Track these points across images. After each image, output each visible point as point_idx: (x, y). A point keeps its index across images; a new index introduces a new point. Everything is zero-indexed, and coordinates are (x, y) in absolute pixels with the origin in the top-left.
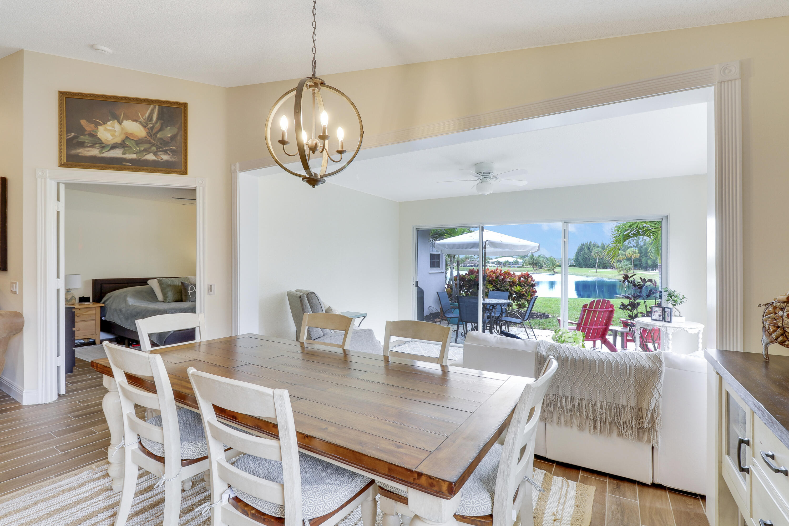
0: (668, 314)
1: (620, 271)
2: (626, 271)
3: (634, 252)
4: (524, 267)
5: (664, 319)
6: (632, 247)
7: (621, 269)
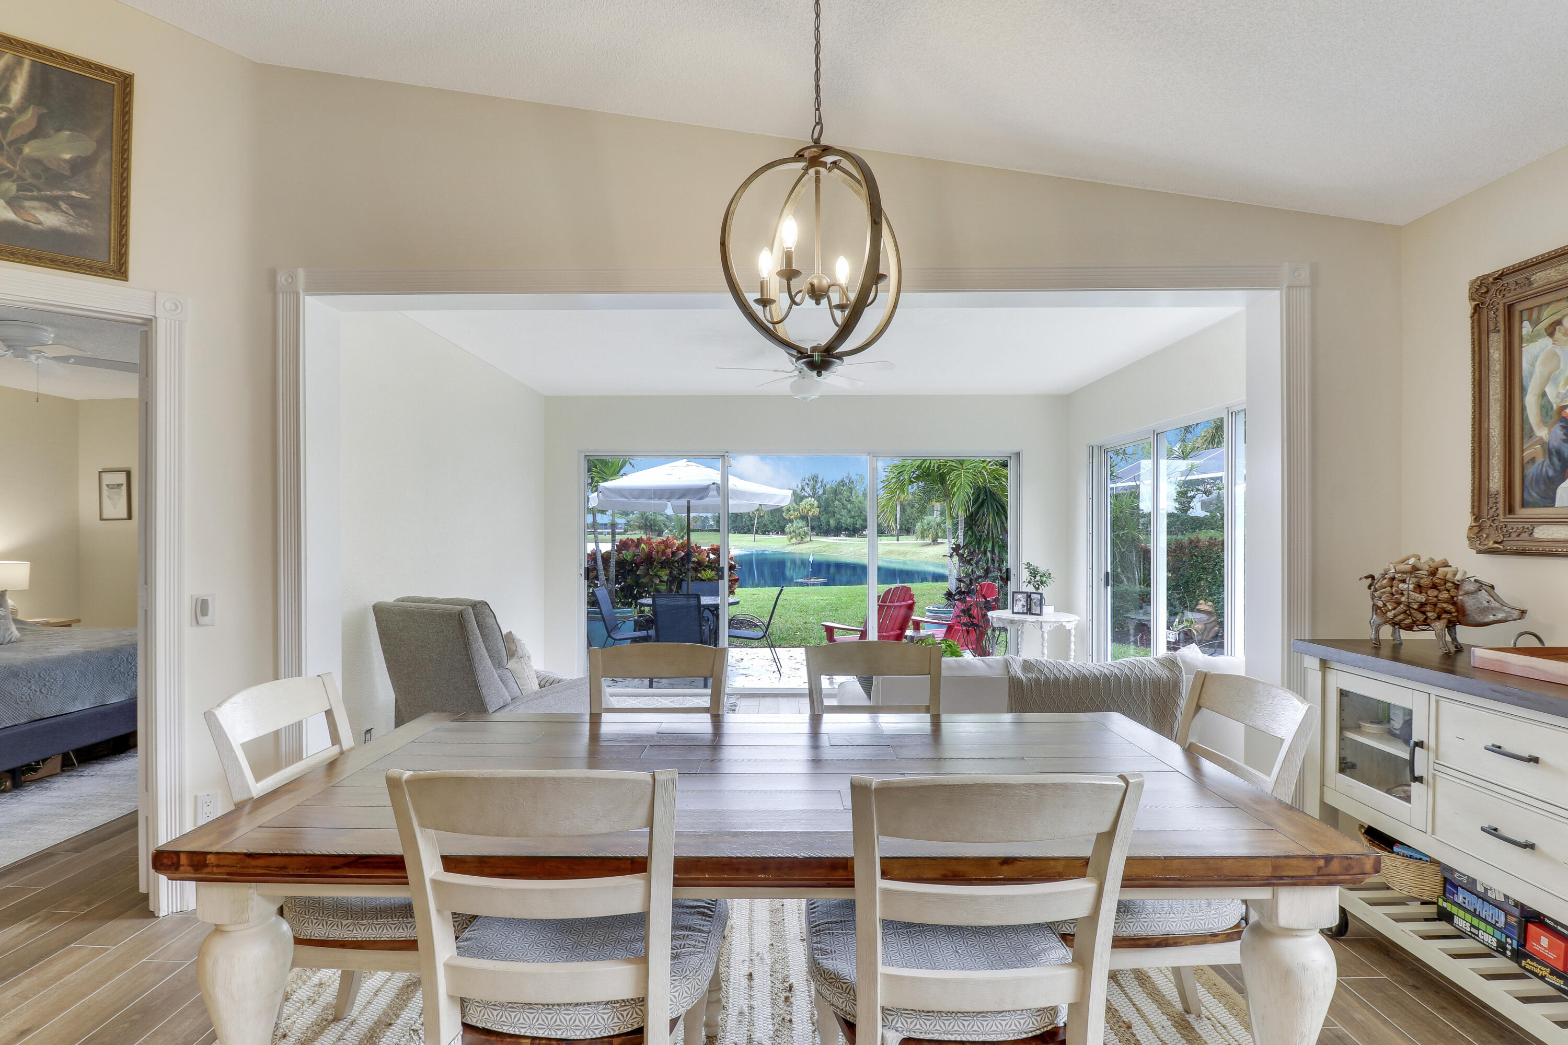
0: (1035, 603)
1: (792, 538)
2: (800, 538)
3: (812, 505)
4: (628, 533)
5: (1029, 611)
6: (806, 497)
7: (793, 534)
